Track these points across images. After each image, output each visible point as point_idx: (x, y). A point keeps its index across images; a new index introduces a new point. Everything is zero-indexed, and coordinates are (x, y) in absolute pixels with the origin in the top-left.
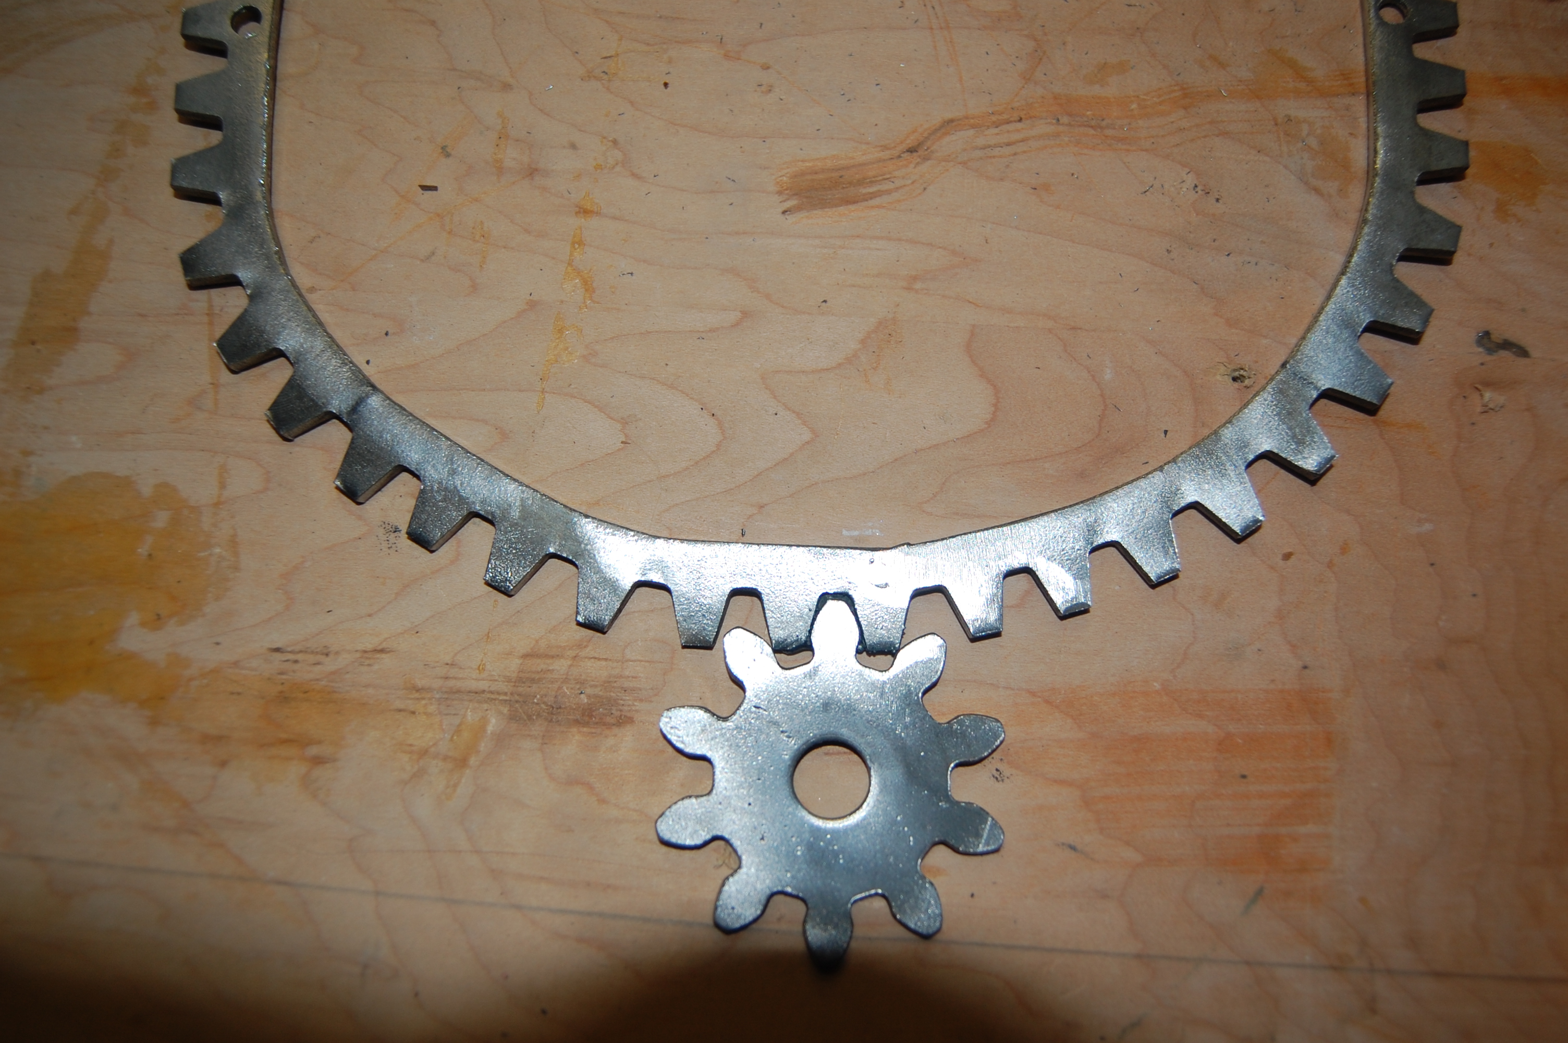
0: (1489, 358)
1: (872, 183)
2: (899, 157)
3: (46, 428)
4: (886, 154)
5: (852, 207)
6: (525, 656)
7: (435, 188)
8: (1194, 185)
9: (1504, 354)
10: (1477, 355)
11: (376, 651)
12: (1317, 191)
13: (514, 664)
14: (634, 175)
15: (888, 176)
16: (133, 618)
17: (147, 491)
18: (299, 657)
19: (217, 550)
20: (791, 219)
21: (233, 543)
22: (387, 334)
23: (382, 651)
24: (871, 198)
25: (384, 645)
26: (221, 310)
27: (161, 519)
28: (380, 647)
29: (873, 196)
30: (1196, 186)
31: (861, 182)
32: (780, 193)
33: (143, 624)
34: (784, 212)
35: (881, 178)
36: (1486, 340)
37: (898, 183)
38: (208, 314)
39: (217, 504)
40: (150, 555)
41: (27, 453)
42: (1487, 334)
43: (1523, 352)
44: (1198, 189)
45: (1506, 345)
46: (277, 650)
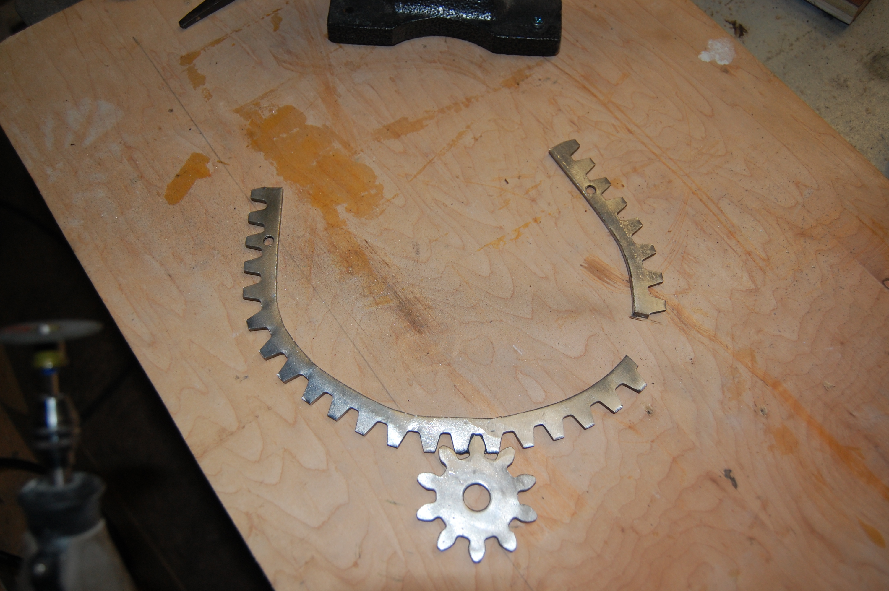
0: (724, 477)
1: (610, 280)
2: (623, 280)
3: (371, 150)
4: (620, 277)
5: (599, 280)
6: (416, 298)
7: (508, 183)
8: (691, 358)
9: (730, 480)
10: (722, 473)
11: (386, 263)
12: (723, 392)
13: (411, 296)
14: (556, 224)
15: (615, 282)
16: (346, 205)
17: (377, 183)
18: (369, 248)
19: (378, 209)
20: (581, 268)
21: (383, 212)
22: (463, 202)
23: (388, 265)
24: (605, 282)
25: (389, 264)
26: (434, 162)
27: (373, 192)
28: (388, 263)
29: (608, 283)
30: (691, 359)
31: (606, 276)
32: (585, 260)
33: (346, 208)
34: (581, 265)
35: (613, 280)
36: (728, 473)
37: (616, 285)
38: (430, 160)
39: (388, 201)
40: (363, 196)
41: (362, 150)
42: (730, 471)
43: (735, 485)
44: (691, 361)
45: (733, 480)
46: (367, 242)
